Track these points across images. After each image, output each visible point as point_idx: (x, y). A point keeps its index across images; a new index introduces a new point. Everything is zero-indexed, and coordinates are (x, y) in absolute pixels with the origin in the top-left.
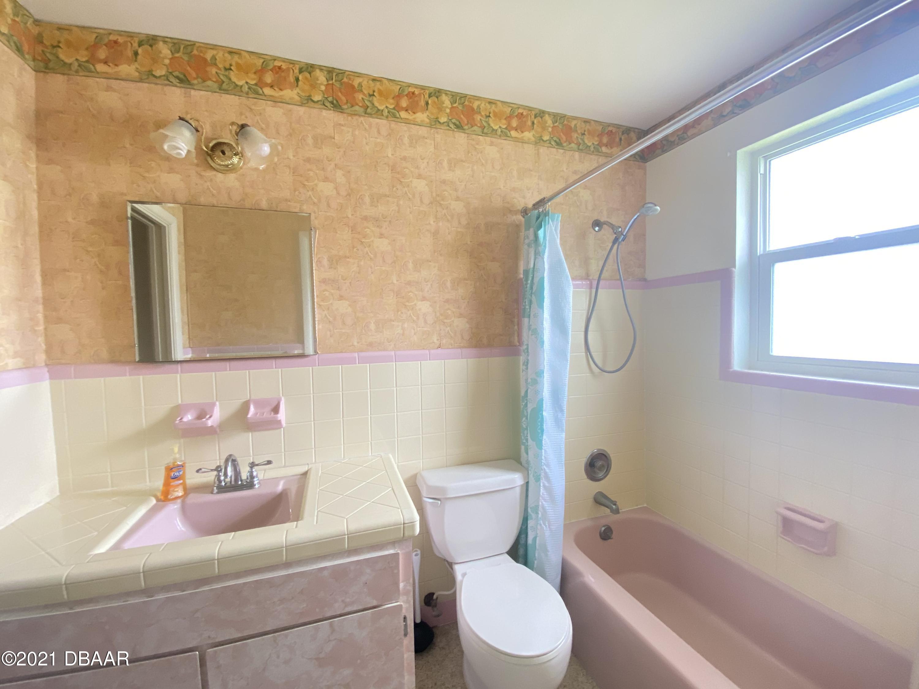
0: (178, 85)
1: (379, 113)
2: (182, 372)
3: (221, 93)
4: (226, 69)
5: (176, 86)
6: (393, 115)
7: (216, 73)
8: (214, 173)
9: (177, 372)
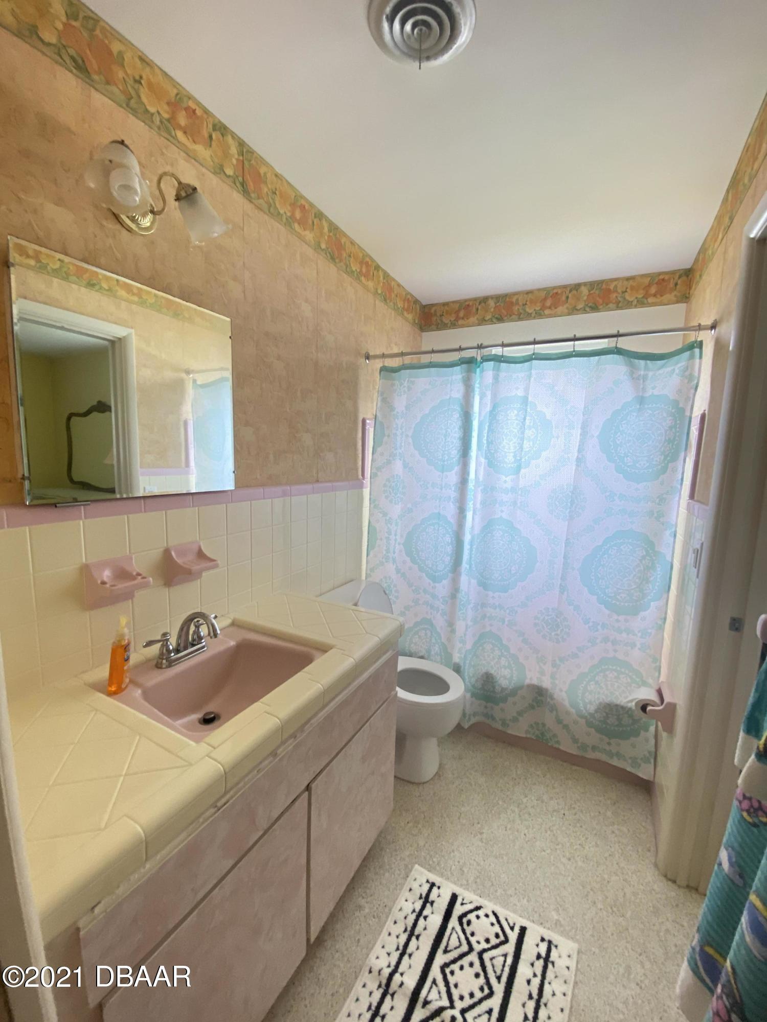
0: (74, 71)
1: (277, 216)
2: (86, 518)
3: (127, 110)
4: (136, 81)
5: (71, 71)
6: (289, 223)
7: (124, 78)
8: (118, 226)
9: (80, 518)
